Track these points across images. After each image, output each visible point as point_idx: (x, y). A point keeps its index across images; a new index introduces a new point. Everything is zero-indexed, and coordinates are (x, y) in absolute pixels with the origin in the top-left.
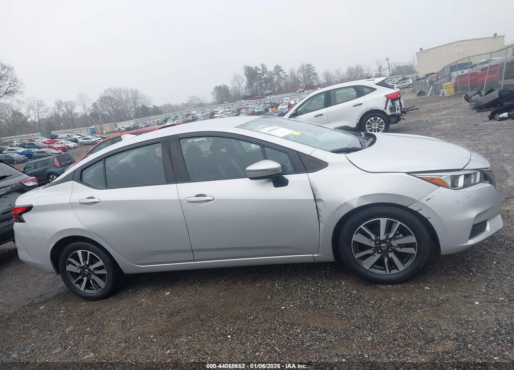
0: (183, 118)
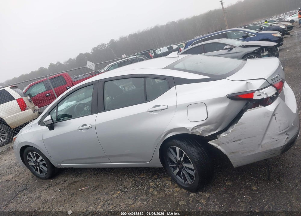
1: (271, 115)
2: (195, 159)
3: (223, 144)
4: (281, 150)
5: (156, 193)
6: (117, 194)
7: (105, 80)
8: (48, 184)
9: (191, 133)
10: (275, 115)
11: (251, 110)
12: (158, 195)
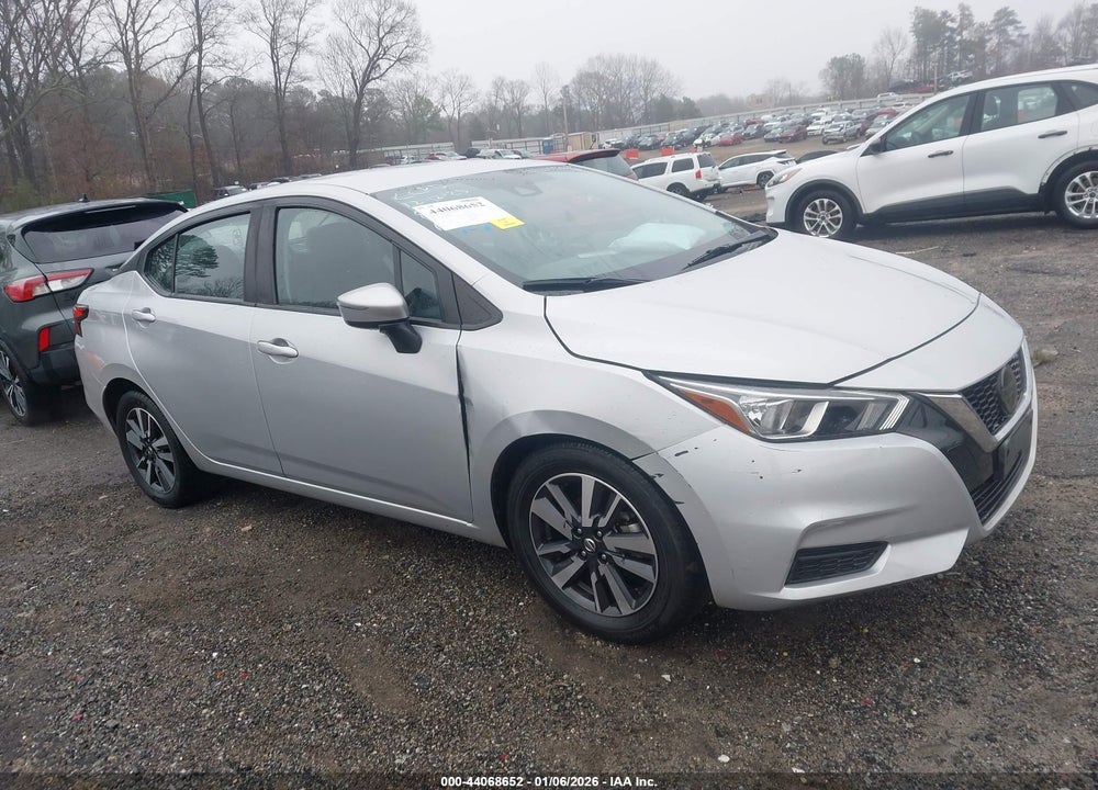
0: (737, 129)
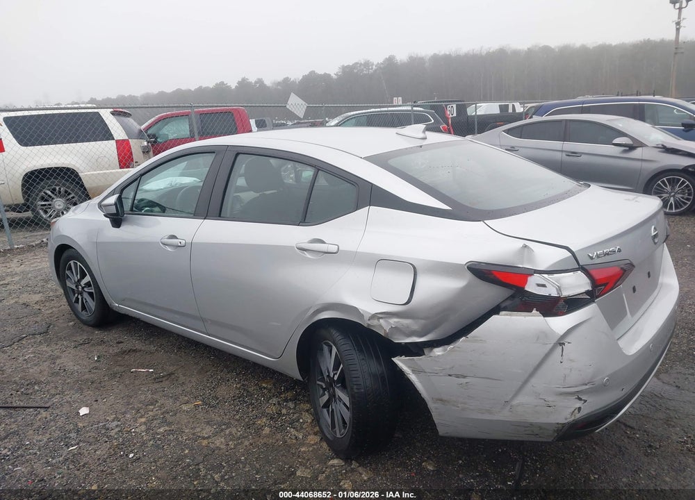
1: (555, 340)
2: (355, 387)
3: (422, 374)
4: (555, 431)
5: (267, 430)
6: (192, 406)
7: (240, 150)
8: (85, 337)
9: (366, 325)
10: (564, 344)
11: (510, 315)
12: (267, 436)
